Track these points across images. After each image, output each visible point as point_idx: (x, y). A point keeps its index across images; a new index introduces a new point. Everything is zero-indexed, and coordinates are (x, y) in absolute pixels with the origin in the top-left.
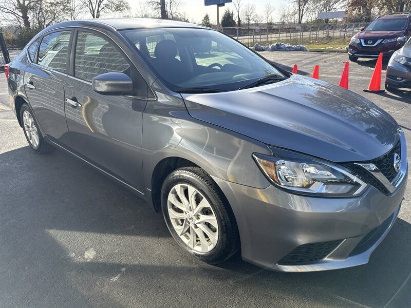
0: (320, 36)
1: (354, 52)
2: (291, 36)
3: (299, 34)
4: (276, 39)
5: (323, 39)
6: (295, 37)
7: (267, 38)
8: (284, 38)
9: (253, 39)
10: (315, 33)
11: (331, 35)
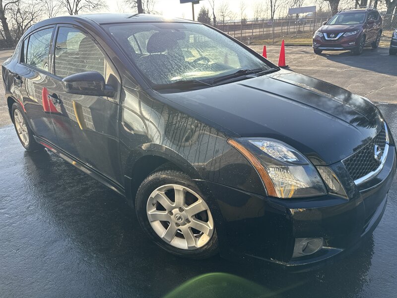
0: (291, 30)
1: (318, 45)
2: (263, 31)
3: (271, 29)
5: (294, 33)
7: (241, 34)
8: (257, 33)
10: (286, 27)
11: (302, 29)
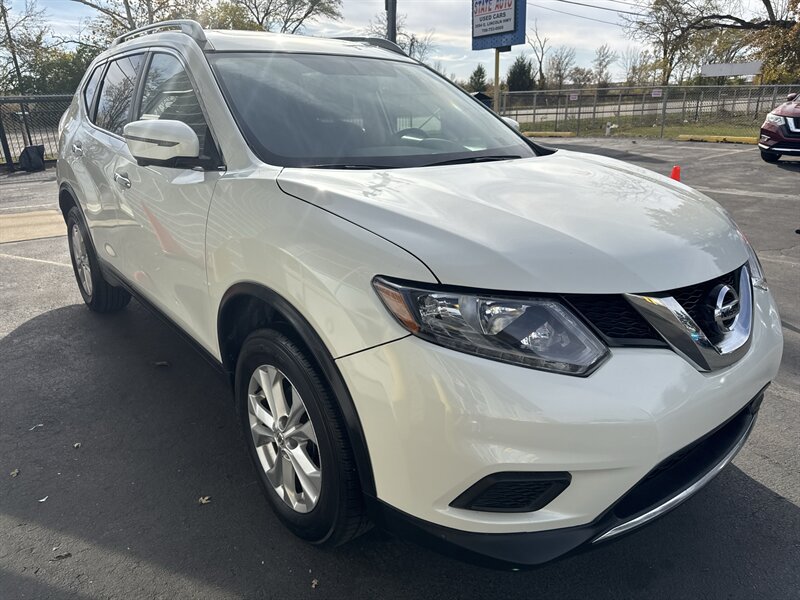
0: (704, 110)
1: (772, 142)
2: (643, 110)
3: (661, 105)
4: (613, 115)
5: (711, 115)
6: (653, 112)
7: (594, 113)
8: (628, 113)
9: (566, 113)
10: (694, 103)
11: (729, 108)
